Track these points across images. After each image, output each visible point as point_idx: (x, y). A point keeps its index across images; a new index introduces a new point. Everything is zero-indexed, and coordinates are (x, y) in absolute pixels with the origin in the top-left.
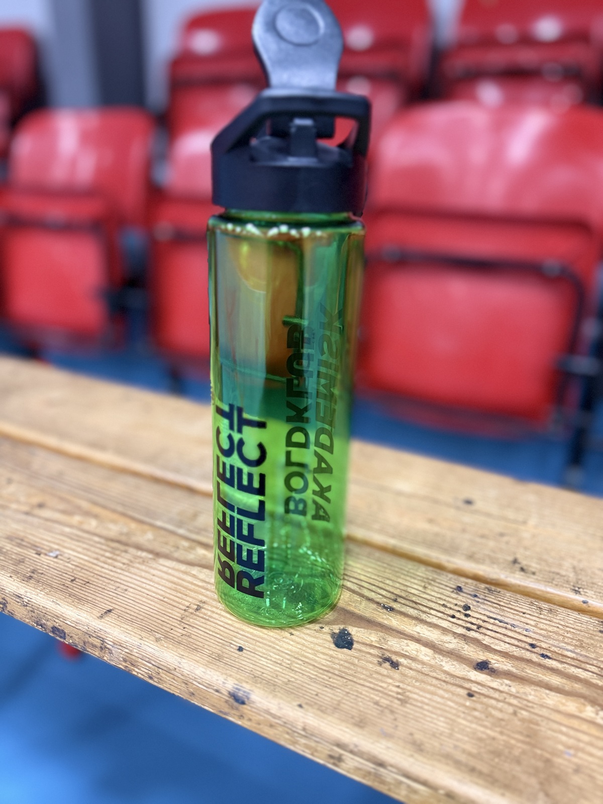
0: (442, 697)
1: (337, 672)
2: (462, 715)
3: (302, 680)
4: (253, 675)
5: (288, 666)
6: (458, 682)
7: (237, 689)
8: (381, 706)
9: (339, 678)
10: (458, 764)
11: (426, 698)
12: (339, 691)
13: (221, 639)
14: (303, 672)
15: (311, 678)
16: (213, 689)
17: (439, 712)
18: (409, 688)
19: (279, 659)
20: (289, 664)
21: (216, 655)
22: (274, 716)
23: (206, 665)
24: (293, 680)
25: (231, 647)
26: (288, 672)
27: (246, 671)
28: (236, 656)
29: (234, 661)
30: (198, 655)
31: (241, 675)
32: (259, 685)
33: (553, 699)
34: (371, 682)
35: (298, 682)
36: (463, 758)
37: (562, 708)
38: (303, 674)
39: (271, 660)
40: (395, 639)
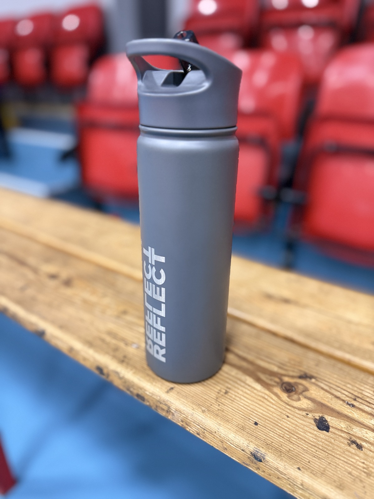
1: (320, 447)
3: (298, 450)
4: (266, 442)
5: (288, 439)
7: (256, 451)
8: (353, 476)
9: (323, 452)
12: (323, 461)
13: (243, 415)
14: (298, 445)
15: (304, 450)
16: (240, 449)
18: (371, 465)
19: (282, 434)
20: (288, 438)
21: (241, 426)
22: (281, 473)
23: (235, 432)
24: (292, 449)
25: (250, 422)
26: (289, 443)
27: (261, 439)
28: (254, 428)
29: (253, 432)
30: (230, 425)
31: (258, 442)
32: (270, 451)
34: (344, 457)
35: (296, 451)
38: (299, 446)
39: (276, 434)
40: (358, 428)
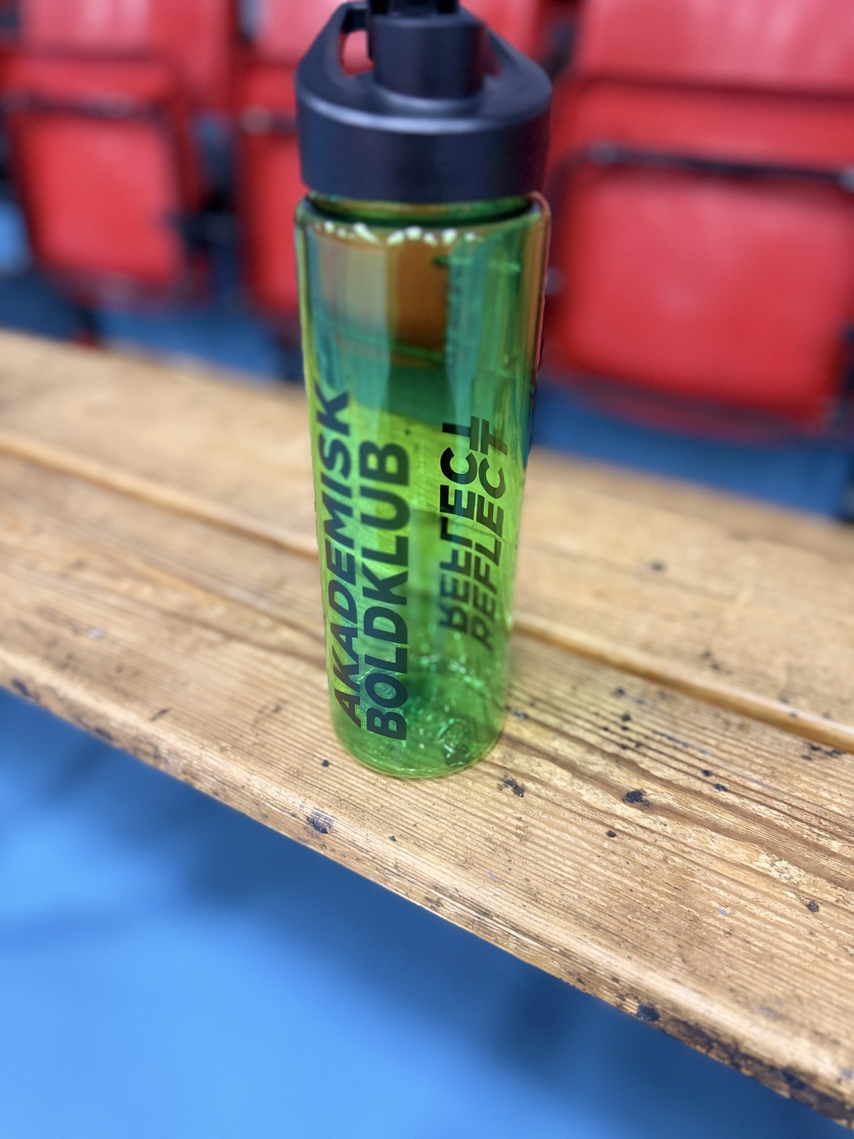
0: (575, 835)
1: (444, 797)
2: (596, 859)
3: (399, 805)
4: (338, 797)
5: (383, 787)
6: (598, 816)
7: (317, 814)
8: (494, 843)
9: (446, 805)
10: (579, 919)
11: (553, 835)
12: (443, 821)
13: (303, 750)
14: (401, 796)
15: (410, 804)
16: (289, 813)
17: (567, 854)
18: (533, 821)
19: (373, 778)
20: (384, 785)
21: (295, 771)
22: (361, 849)
23: (281, 784)
24: (387, 805)
25: (315, 761)
26: (383, 794)
27: (330, 791)
28: (319, 772)
29: (317, 779)
30: (272, 770)
31: (323, 798)
32: (343, 811)
33: (719, 844)
34: (485, 812)
35: (394, 808)
36: (587, 912)
37: (728, 855)
38: (401, 798)
39: (363, 779)
40: (525, 757)
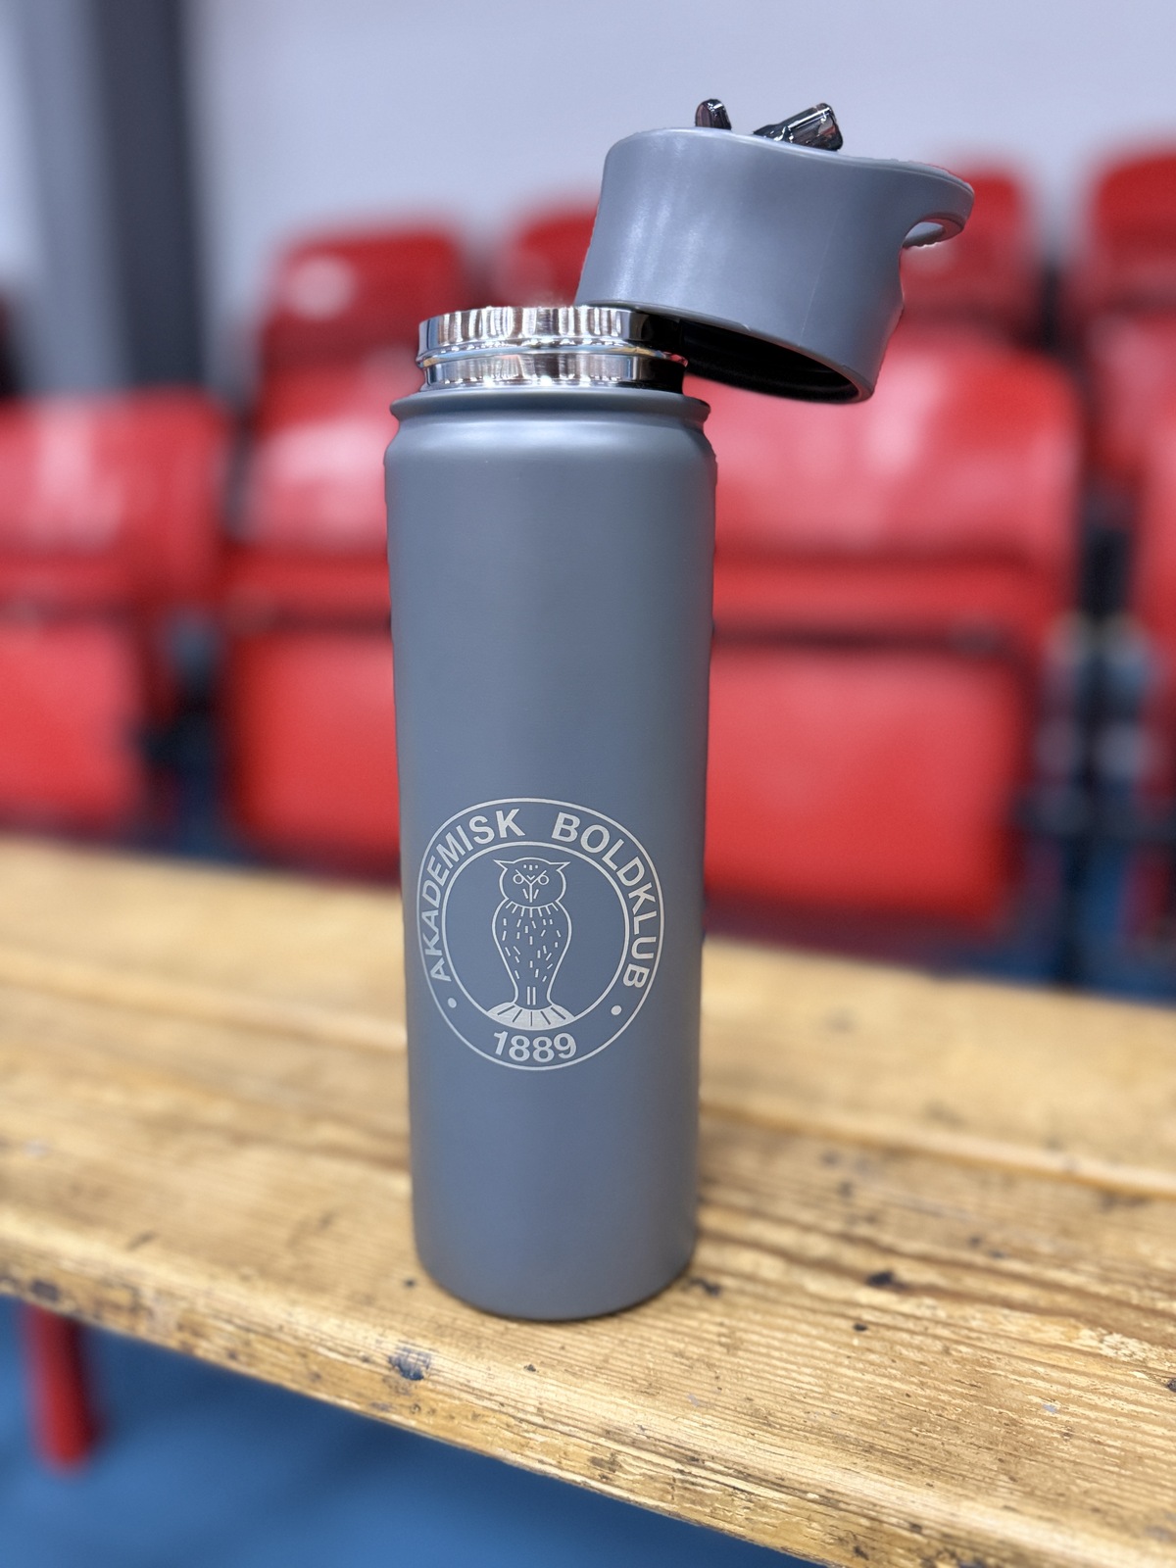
0: (807, 1335)
2: (846, 1362)
4: (436, 1323)
6: (835, 1308)
7: (405, 1350)
8: (688, 1359)
10: (840, 1441)
11: (774, 1338)
12: (605, 1338)
13: (372, 1271)
16: (357, 1357)
17: (800, 1360)
21: (363, 1296)
22: (479, 1394)
23: (343, 1314)
25: (392, 1282)
27: (422, 1317)
28: (402, 1295)
29: (399, 1303)
30: (327, 1298)
31: (411, 1325)
32: (447, 1340)
33: (1017, 1323)
34: (666, 1321)
36: (851, 1431)
37: (1034, 1336)
